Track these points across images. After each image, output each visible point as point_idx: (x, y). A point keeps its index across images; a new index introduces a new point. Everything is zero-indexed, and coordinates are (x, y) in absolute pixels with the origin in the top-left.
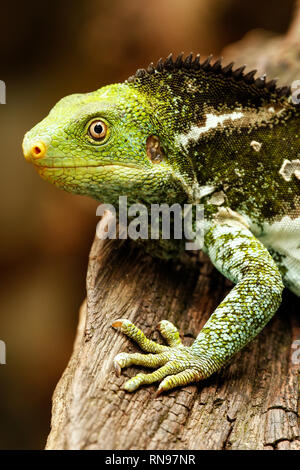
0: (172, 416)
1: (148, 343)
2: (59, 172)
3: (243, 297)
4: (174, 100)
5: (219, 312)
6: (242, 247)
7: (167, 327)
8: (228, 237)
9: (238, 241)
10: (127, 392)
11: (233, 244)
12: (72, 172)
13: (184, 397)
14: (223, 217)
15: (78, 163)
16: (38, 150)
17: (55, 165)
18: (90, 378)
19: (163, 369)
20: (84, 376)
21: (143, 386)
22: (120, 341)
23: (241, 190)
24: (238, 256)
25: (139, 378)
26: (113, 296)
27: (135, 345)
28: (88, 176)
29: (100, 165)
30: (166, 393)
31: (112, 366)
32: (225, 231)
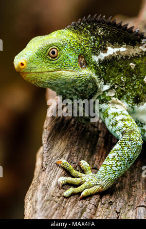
0: (88, 210)
1: (74, 172)
2: (33, 75)
3: (122, 148)
4: (92, 38)
5: (110, 156)
6: (122, 120)
7: (84, 164)
8: (116, 114)
9: (121, 117)
10: (65, 197)
11: (118, 118)
12: (40, 75)
13: (93, 200)
14: (114, 103)
15: (43, 70)
16: (22, 64)
17: (32, 71)
18: (46, 190)
19: (83, 186)
20: (43, 189)
21: (73, 194)
22: (60, 171)
23: (124, 89)
24: (120, 124)
25: (71, 190)
26: (56, 147)
27: (68, 173)
28: (49, 77)
29: (55, 71)
30: (84, 198)
31: (57, 184)
32: (114, 111)
